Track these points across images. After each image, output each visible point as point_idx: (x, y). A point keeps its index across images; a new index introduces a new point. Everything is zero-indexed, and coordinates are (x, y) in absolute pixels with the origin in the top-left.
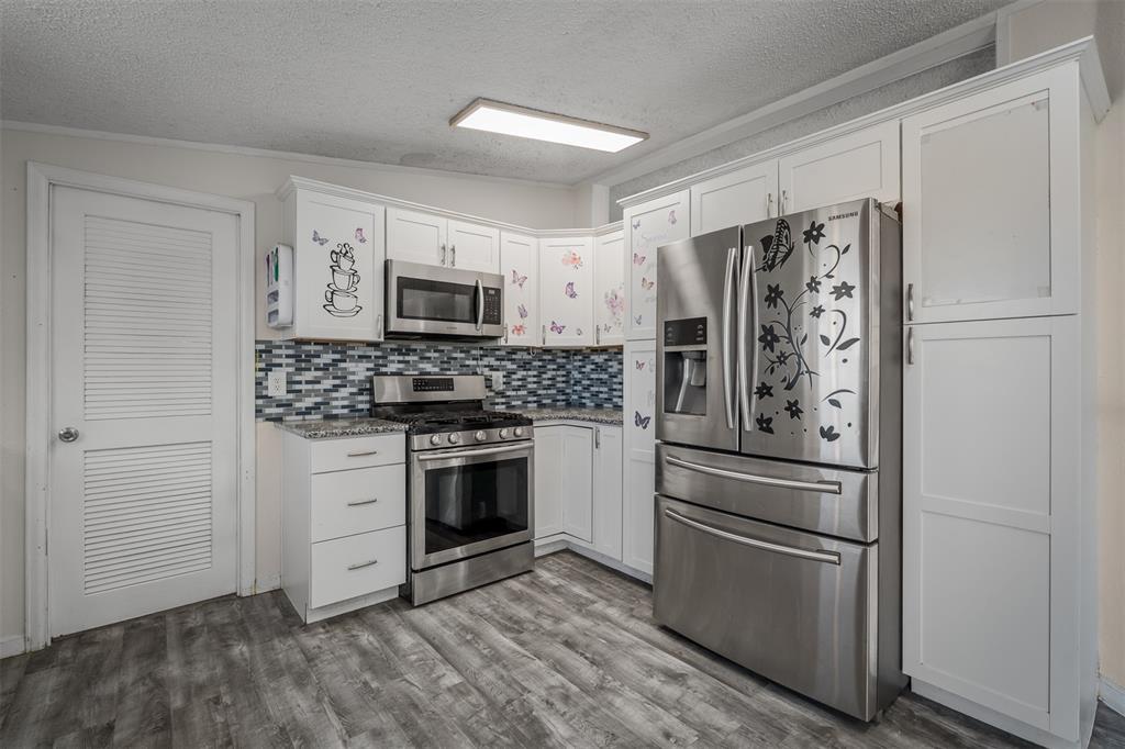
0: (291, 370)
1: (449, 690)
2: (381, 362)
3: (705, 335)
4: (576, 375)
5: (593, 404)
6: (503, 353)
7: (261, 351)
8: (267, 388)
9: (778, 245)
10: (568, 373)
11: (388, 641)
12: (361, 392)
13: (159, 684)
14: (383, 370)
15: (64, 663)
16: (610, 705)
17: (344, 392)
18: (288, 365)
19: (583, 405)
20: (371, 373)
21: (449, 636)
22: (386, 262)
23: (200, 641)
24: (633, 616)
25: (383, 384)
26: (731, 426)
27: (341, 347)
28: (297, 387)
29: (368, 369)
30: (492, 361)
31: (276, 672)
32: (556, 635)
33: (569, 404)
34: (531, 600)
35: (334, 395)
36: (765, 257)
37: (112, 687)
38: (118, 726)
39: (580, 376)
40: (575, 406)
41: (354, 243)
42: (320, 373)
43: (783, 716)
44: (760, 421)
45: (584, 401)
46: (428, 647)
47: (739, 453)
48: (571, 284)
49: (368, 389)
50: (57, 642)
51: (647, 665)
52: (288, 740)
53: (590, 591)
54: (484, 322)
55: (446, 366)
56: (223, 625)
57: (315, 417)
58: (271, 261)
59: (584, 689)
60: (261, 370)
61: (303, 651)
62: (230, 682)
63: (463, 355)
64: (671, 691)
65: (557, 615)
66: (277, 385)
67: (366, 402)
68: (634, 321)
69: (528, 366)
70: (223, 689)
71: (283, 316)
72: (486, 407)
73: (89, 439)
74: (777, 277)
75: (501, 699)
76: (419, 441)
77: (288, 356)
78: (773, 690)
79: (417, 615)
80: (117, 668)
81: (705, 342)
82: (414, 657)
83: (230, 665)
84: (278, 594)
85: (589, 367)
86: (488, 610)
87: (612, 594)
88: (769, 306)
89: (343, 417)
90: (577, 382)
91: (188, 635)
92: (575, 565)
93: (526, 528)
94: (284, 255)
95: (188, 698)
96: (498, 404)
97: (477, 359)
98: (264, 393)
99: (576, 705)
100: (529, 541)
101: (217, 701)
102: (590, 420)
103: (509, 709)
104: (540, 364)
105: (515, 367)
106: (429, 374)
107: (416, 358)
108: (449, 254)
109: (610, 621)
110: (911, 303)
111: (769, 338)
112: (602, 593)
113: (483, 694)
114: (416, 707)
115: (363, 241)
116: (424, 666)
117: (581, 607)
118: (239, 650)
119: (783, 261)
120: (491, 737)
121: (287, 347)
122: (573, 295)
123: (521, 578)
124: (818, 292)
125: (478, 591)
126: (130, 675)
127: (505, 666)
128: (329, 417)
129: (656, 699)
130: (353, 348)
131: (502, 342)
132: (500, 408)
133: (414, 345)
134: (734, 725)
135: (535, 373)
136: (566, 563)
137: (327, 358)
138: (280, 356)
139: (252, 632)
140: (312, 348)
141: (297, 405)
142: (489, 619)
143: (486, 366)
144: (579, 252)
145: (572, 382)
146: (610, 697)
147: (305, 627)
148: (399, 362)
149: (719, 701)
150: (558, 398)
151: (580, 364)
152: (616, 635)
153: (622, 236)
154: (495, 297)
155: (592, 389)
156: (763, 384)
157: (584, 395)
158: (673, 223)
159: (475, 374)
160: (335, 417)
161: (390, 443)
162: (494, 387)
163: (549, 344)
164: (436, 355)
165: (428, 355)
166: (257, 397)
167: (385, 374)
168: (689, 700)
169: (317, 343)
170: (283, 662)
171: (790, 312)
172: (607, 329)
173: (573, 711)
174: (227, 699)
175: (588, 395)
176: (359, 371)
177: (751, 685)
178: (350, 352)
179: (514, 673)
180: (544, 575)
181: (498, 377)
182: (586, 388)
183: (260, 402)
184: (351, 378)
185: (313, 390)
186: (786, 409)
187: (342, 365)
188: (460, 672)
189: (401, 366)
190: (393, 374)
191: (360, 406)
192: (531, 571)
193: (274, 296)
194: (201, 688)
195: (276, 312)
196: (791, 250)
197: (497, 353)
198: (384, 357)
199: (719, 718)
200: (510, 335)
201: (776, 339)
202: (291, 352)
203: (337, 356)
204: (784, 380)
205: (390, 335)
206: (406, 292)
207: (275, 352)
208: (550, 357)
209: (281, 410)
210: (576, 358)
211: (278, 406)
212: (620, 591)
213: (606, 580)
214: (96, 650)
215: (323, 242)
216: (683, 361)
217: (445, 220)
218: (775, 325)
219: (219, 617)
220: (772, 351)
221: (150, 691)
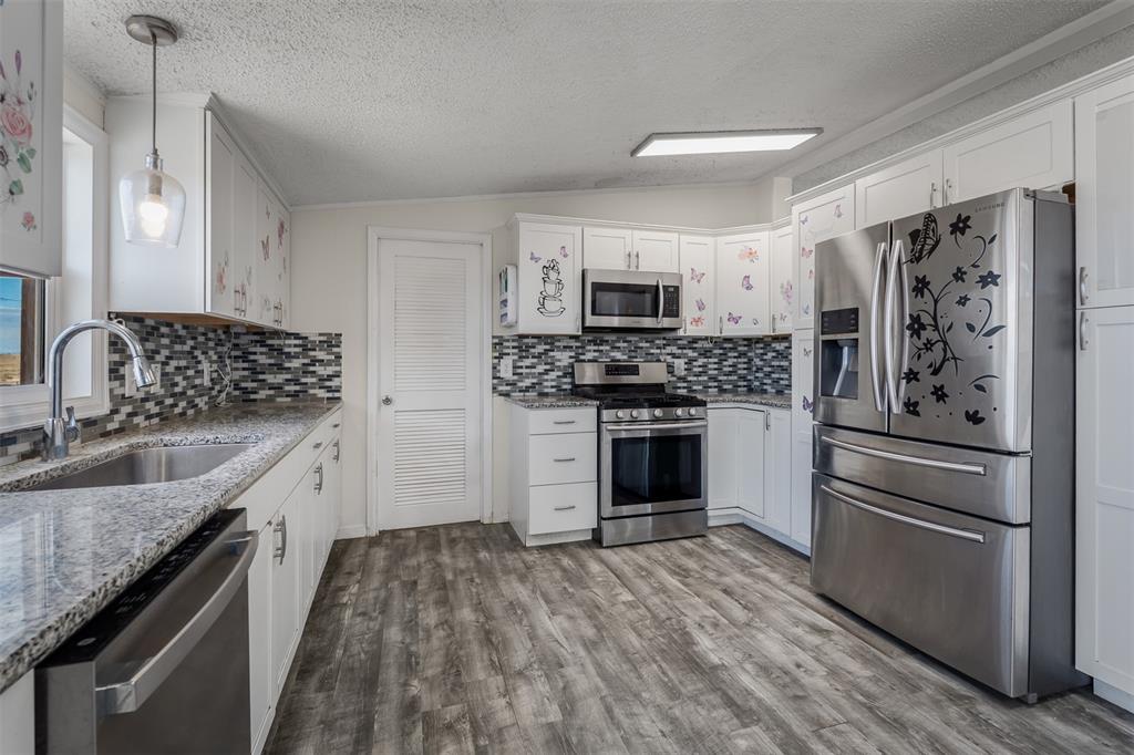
0: (516, 357)
1: (624, 603)
2: (580, 351)
3: (857, 324)
4: (758, 362)
5: (774, 391)
6: (685, 342)
7: (496, 344)
8: (499, 371)
9: (925, 238)
10: (750, 360)
11: (582, 566)
12: (565, 376)
13: (439, 565)
14: (582, 357)
15: (387, 545)
16: (753, 637)
17: (553, 375)
18: (513, 354)
19: (765, 391)
20: (572, 360)
21: (628, 571)
22: (583, 271)
23: (460, 546)
24: (792, 582)
25: (583, 371)
26: (880, 409)
27: (550, 340)
28: (519, 371)
29: (571, 357)
30: (674, 349)
31: (507, 571)
32: (717, 584)
33: (750, 390)
34: (700, 557)
35: (546, 377)
36: (913, 250)
37: (413, 562)
38: (419, 582)
39: (761, 363)
40: (756, 391)
41: (559, 258)
42: (535, 360)
43: (920, 677)
44: (907, 405)
45: (765, 387)
46: (610, 574)
47: (888, 435)
48: (747, 277)
49: (570, 372)
50: (382, 533)
51: (795, 618)
52: (514, 609)
53: (756, 558)
54: (664, 316)
55: (633, 354)
56: (473, 539)
57: (532, 394)
58: (503, 276)
59: (733, 622)
60: (496, 358)
61: (523, 562)
62: (479, 572)
63: (648, 345)
64: (815, 640)
65: (721, 570)
66: (506, 370)
67: (569, 384)
68: (802, 312)
69: (708, 354)
70: (475, 575)
71: (511, 318)
72: (669, 390)
73: (398, 404)
74: (924, 268)
75: (663, 616)
76: (607, 415)
77: (513, 348)
78: (920, 659)
79: (604, 553)
80: (415, 553)
81: (857, 331)
82: (600, 579)
83: (478, 562)
84: (507, 526)
85: (770, 355)
86: (661, 558)
87: (778, 564)
88: (916, 296)
89: (552, 395)
90: (759, 369)
91: (453, 542)
92: (745, 535)
93: (700, 497)
94: (511, 271)
95: (455, 575)
96: (679, 388)
97: (660, 348)
98: (498, 375)
99: (723, 631)
100: (701, 509)
101: (472, 580)
102: (761, 404)
103: (668, 622)
104: (721, 351)
105: (696, 354)
106: (619, 361)
107: (608, 348)
108: (633, 257)
109: (770, 582)
110: (1083, 286)
111: (916, 326)
112: (766, 560)
113: (649, 610)
114: (598, 608)
115: (565, 256)
116: (606, 584)
117: (744, 568)
118: (483, 555)
119: (930, 253)
120: (651, 635)
121: (513, 341)
122: (749, 288)
123: (694, 540)
124: (964, 281)
125: (656, 544)
126: (422, 558)
127: (669, 597)
128: (542, 395)
129: (797, 642)
130: (559, 341)
131: (681, 333)
132: (683, 392)
133: (607, 337)
134: (868, 673)
135: (716, 360)
136: (738, 534)
137: (540, 348)
138: (508, 347)
139: (491, 545)
140: (530, 341)
141: (520, 384)
142: (661, 564)
143: (668, 354)
144: (754, 246)
145: (754, 369)
146: (754, 632)
147: (525, 548)
148: (595, 351)
149: (855, 654)
150: (740, 383)
151: (762, 351)
152: (771, 593)
153: (790, 231)
154: (674, 294)
155: (773, 376)
156: (910, 369)
157: (765, 381)
158: (839, 216)
159: (659, 361)
160: (547, 395)
161: (585, 415)
162: (676, 373)
163: (726, 334)
164: (625, 345)
165: (618, 345)
166: (494, 378)
167: (584, 361)
168: (828, 648)
169: (534, 337)
170: (511, 567)
171: (936, 302)
172: (783, 318)
173: (719, 634)
174: (477, 580)
175: (769, 381)
176: (564, 358)
177: (897, 651)
178: (557, 344)
179: (677, 603)
180: (716, 540)
181: (680, 364)
182: (768, 375)
183: (495, 381)
184: (558, 364)
185: (531, 373)
186: (932, 393)
187: (551, 354)
188: (633, 594)
189: (596, 354)
190: (589, 361)
191: (565, 387)
192: (703, 536)
193: (504, 302)
194: (462, 572)
195: (506, 314)
196: (937, 242)
197: (679, 342)
198: (583, 347)
199: (855, 667)
200: (689, 327)
201: (923, 327)
202: (515, 344)
203: (548, 347)
204: (930, 366)
205: (586, 329)
206: (598, 294)
207: (506, 344)
208: (730, 345)
209: (509, 388)
210: (758, 345)
211: (507, 385)
212: (786, 561)
213: (775, 553)
214: (402, 541)
215: (537, 260)
216: (842, 348)
217: (630, 231)
218: (921, 313)
219: (470, 534)
220: (919, 338)
221: (434, 568)
